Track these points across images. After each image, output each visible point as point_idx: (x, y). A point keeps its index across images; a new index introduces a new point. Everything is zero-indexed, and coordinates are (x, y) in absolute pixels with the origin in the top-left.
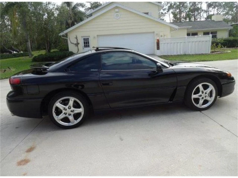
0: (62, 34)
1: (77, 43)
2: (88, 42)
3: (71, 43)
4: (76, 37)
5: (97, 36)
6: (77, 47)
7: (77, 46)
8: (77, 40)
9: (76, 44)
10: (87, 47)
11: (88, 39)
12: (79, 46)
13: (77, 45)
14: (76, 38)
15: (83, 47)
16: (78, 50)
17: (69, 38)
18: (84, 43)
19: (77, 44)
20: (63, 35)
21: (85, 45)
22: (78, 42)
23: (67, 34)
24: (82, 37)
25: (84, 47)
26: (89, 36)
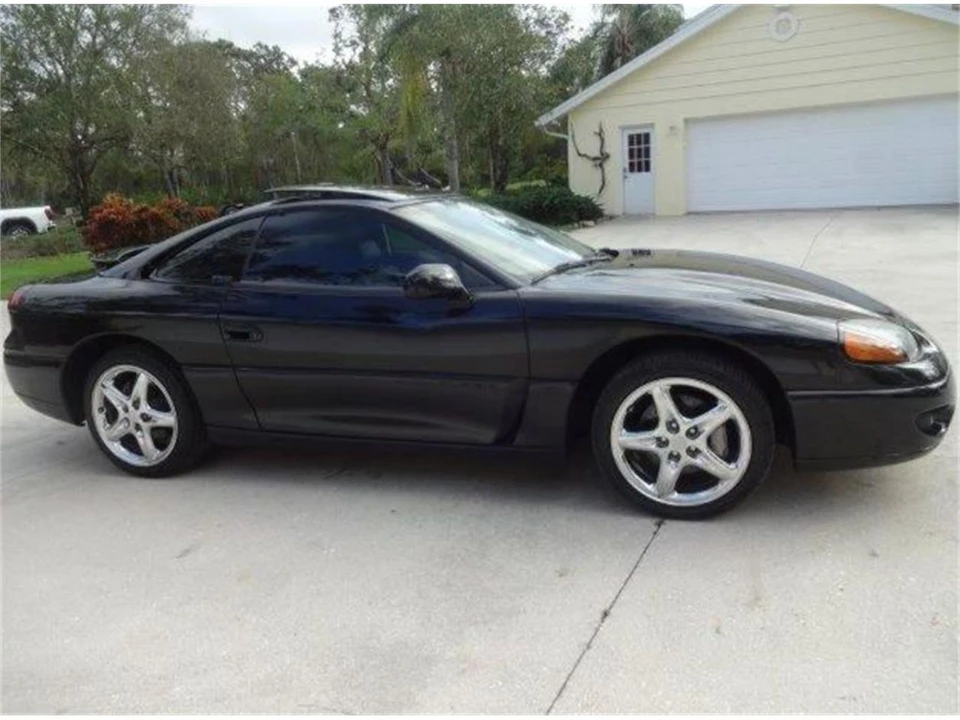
0: (547, 121)
1: (602, 154)
2: (647, 151)
3: (580, 155)
4: (597, 130)
5: (686, 121)
6: (599, 168)
7: (601, 165)
8: (602, 140)
9: (595, 159)
10: (640, 170)
11: (647, 136)
12: (608, 166)
13: (598, 162)
14: (600, 134)
15: (625, 170)
16: (601, 183)
17: (573, 136)
18: (631, 154)
19: (601, 160)
20: (551, 122)
21: (631, 165)
22: (607, 150)
23: (564, 122)
24: (623, 128)
25: (628, 170)
26: (652, 125)
